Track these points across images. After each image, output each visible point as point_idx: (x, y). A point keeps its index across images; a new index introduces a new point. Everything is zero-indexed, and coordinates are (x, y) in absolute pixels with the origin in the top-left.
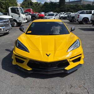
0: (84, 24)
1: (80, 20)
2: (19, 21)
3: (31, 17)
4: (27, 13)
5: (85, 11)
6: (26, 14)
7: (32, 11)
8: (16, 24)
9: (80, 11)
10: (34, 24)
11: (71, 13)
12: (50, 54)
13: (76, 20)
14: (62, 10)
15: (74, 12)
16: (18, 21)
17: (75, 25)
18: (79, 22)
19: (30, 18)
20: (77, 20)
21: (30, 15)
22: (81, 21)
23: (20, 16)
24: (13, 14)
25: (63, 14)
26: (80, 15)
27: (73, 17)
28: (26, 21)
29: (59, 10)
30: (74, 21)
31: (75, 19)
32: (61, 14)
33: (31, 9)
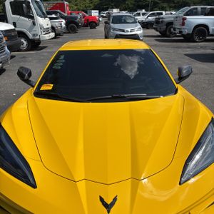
0: (197, 42)
1: (187, 30)
2: (34, 35)
3: (66, 24)
4: (56, 13)
5: (199, 7)
6: (54, 16)
7: (67, 9)
8: (25, 43)
9: (187, 9)
10: (62, 57)
11: (164, 12)
12: (115, 199)
13: (177, 31)
14: (140, 3)
15: (168, 9)
16: (31, 36)
17: (175, 43)
18: (183, 36)
19: (64, 26)
20: (181, 32)
21: (63, 18)
22: (188, 34)
23: (34, 24)
24: (18, 16)
25: (144, 14)
26: (187, 17)
27: (170, 24)
28: (52, 35)
29: (134, 5)
30: (171, 33)
31: (175, 29)
32: (139, 14)
33: (66, 3)
